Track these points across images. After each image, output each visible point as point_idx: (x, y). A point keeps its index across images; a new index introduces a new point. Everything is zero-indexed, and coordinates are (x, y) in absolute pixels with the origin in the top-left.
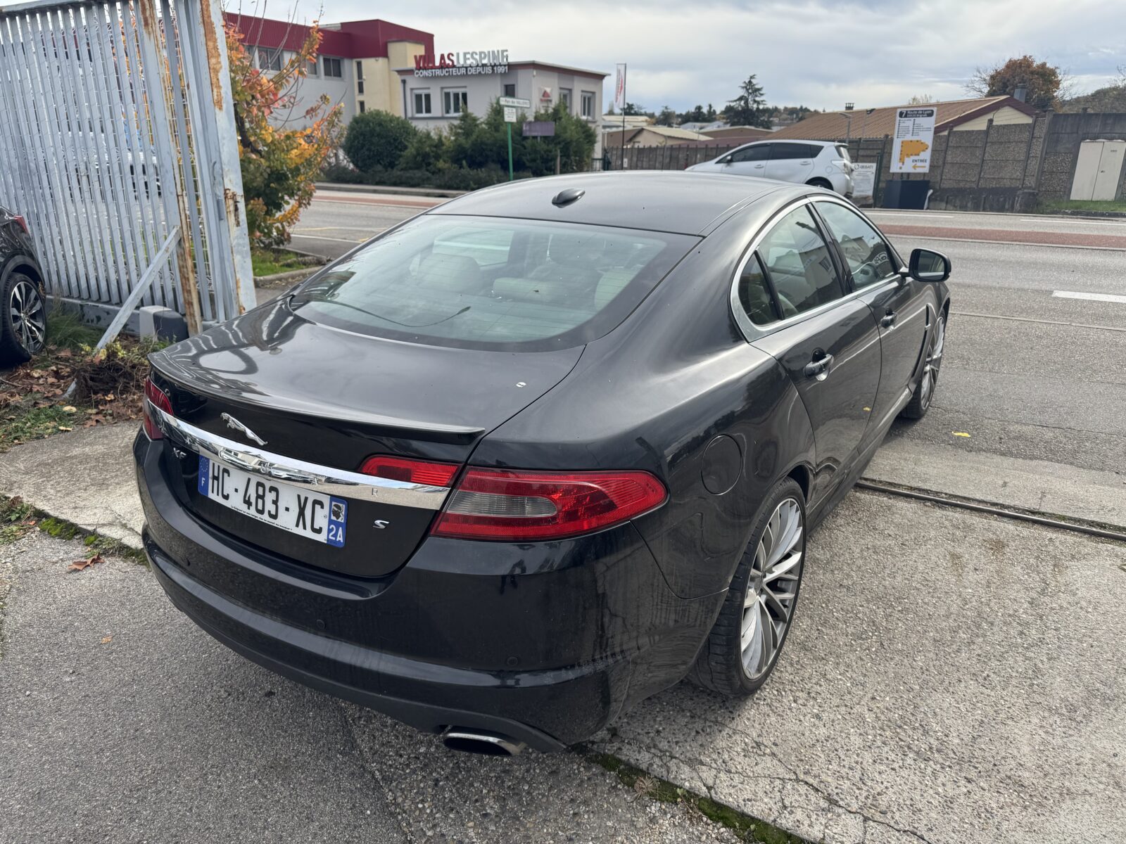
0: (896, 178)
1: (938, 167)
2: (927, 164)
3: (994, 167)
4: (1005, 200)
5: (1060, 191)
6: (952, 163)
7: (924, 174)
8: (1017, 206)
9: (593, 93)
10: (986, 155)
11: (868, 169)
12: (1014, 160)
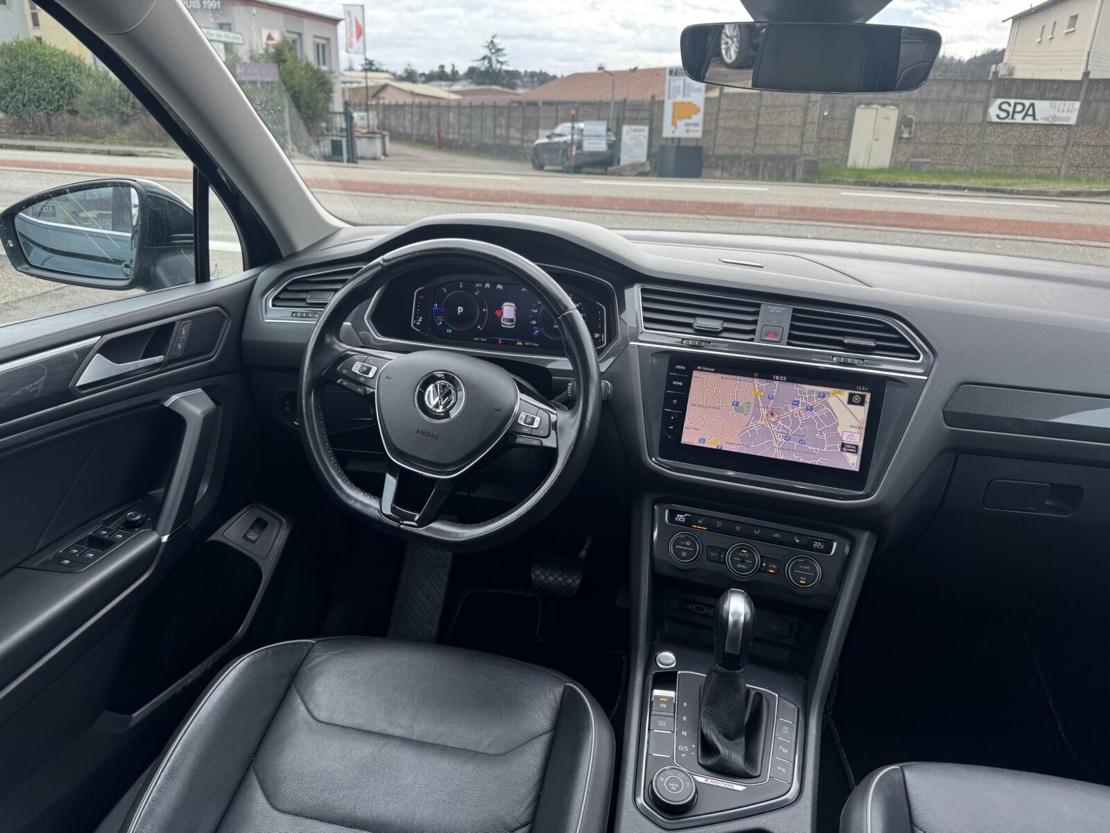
0: (669, 144)
1: (712, 132)
2: (700, 129)
3: (769, 133)
4: (785, 168)
5: (838, 159)
6: (726, 129)
7: (697, 139)
8: (799, 175)
9: (328, 39)
10: (761, 121)
11: (641, 133)
12: (791, 126)
